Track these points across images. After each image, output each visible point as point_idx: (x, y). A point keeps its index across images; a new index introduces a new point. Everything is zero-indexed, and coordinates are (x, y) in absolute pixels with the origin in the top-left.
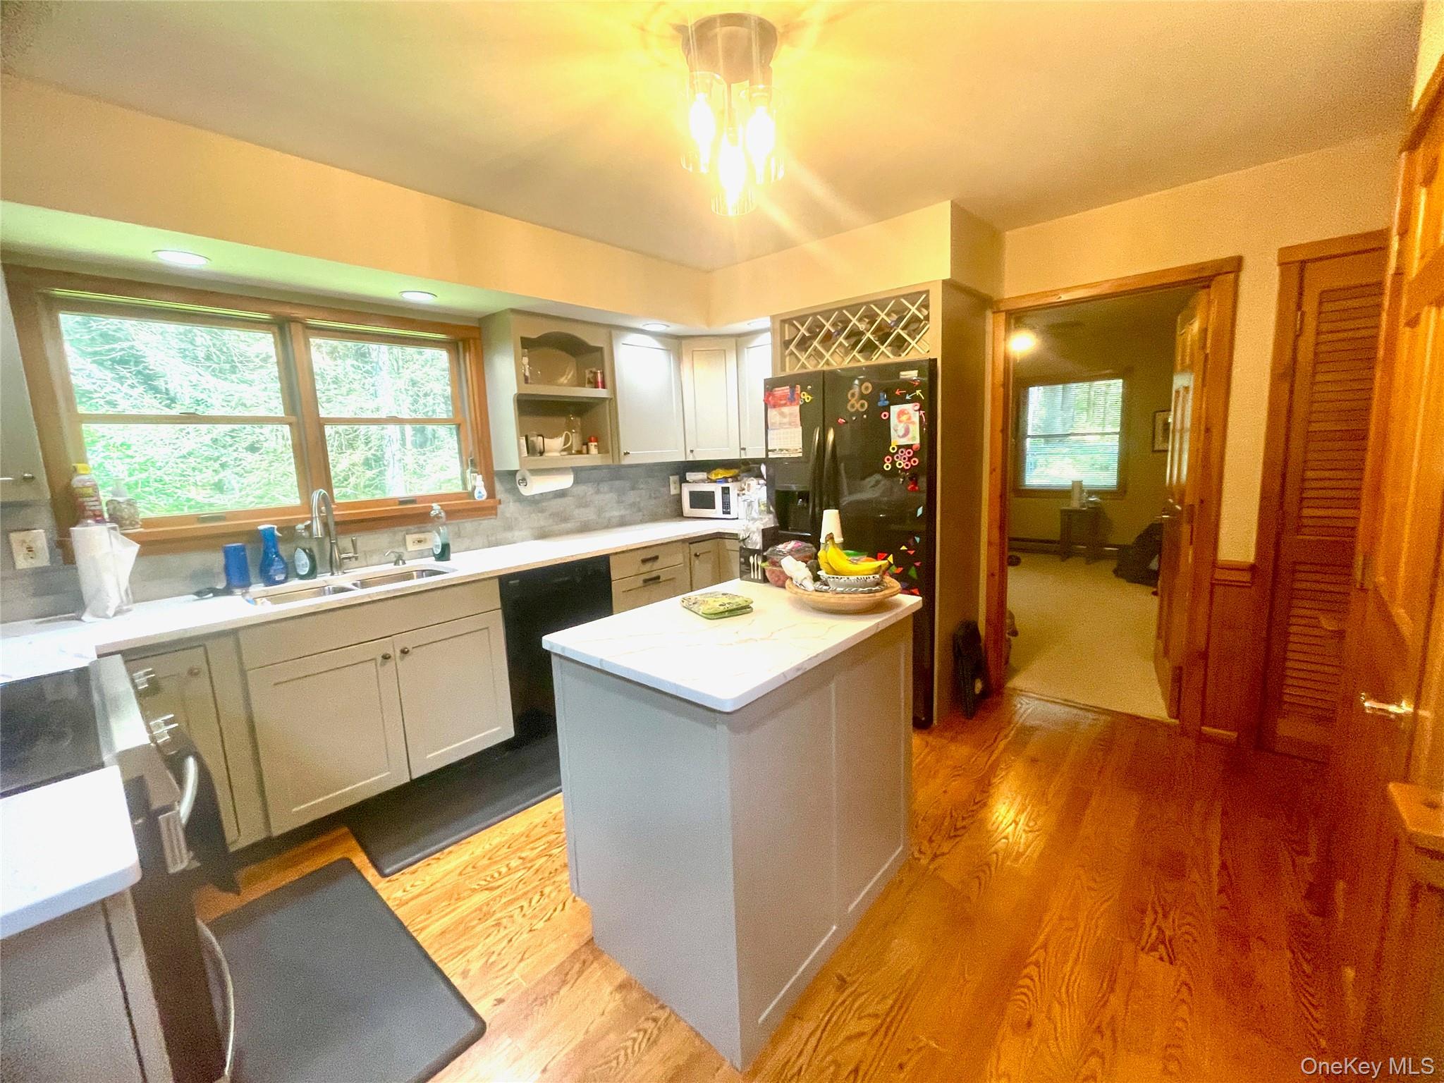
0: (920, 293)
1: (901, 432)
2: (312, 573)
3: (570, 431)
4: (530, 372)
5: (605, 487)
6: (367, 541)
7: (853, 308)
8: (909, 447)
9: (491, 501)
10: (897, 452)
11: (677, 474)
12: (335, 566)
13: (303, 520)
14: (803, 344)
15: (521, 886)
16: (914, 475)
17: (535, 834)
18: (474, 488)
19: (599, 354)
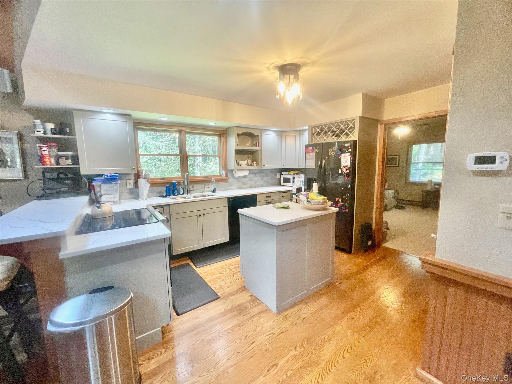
0: (353, 120)
1: (344, 162)
2: (183, 194)
3: (248, 159)
4: (239, 143)
5: (257, 175)
6: (196, 186)
7: (333, 124)
8: (347, 166)
9: (227, 178)
10: (343, 168)
11: (279, 172)
12: (188, 192)
13: (182, 180)
14: (318, 134)
15: (229, 274)
16: (348, 175)
17: (232, 264)
18: (222, 174)
19: (258, 137)
